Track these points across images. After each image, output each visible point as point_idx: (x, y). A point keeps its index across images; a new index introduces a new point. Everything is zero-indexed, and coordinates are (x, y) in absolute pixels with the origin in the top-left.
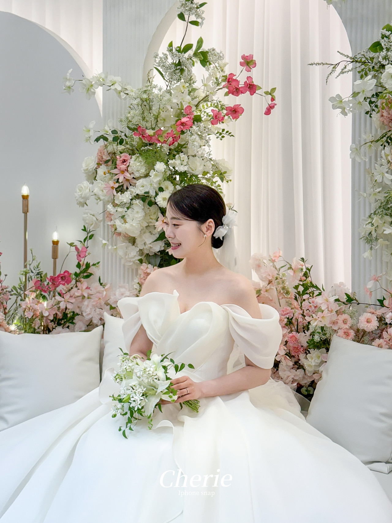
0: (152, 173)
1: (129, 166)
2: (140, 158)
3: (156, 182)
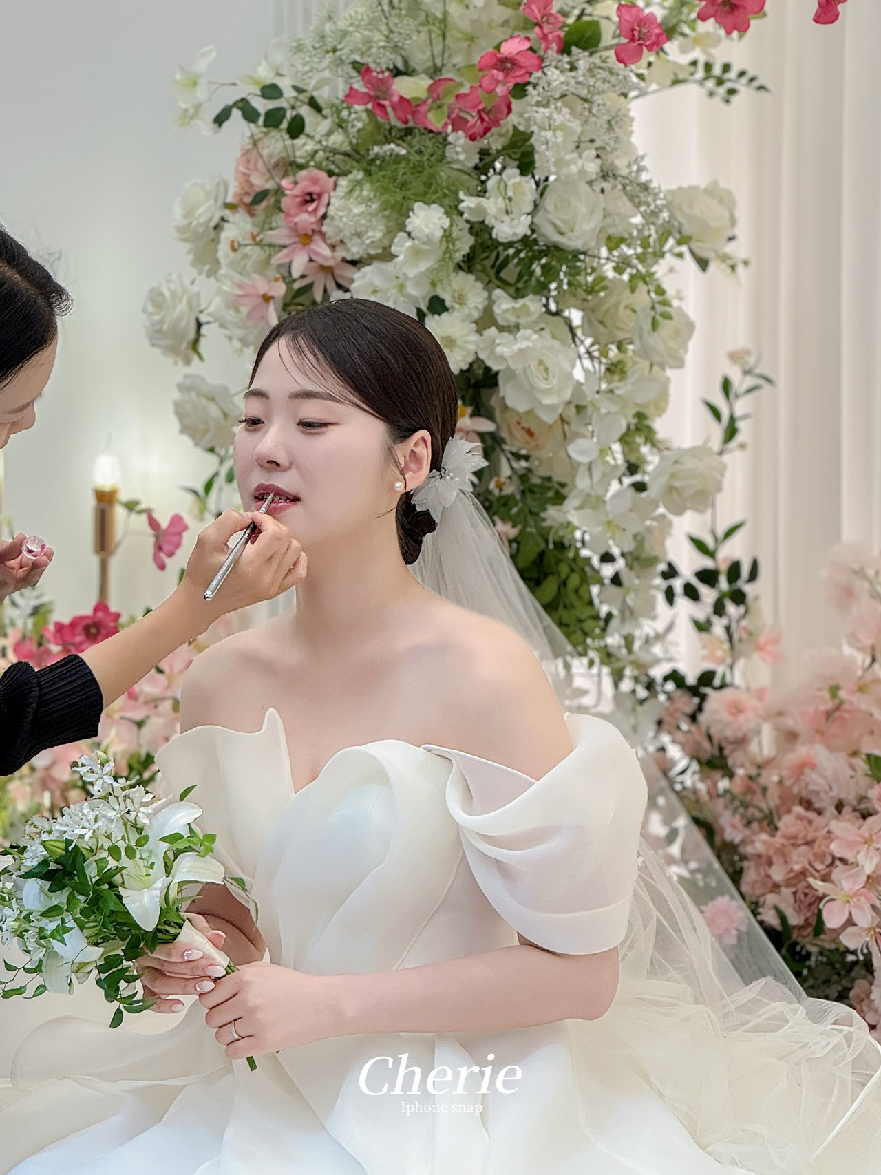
0: (401, 246)
1: (324, 217)
2: (367, 186)
3: (418, 280)
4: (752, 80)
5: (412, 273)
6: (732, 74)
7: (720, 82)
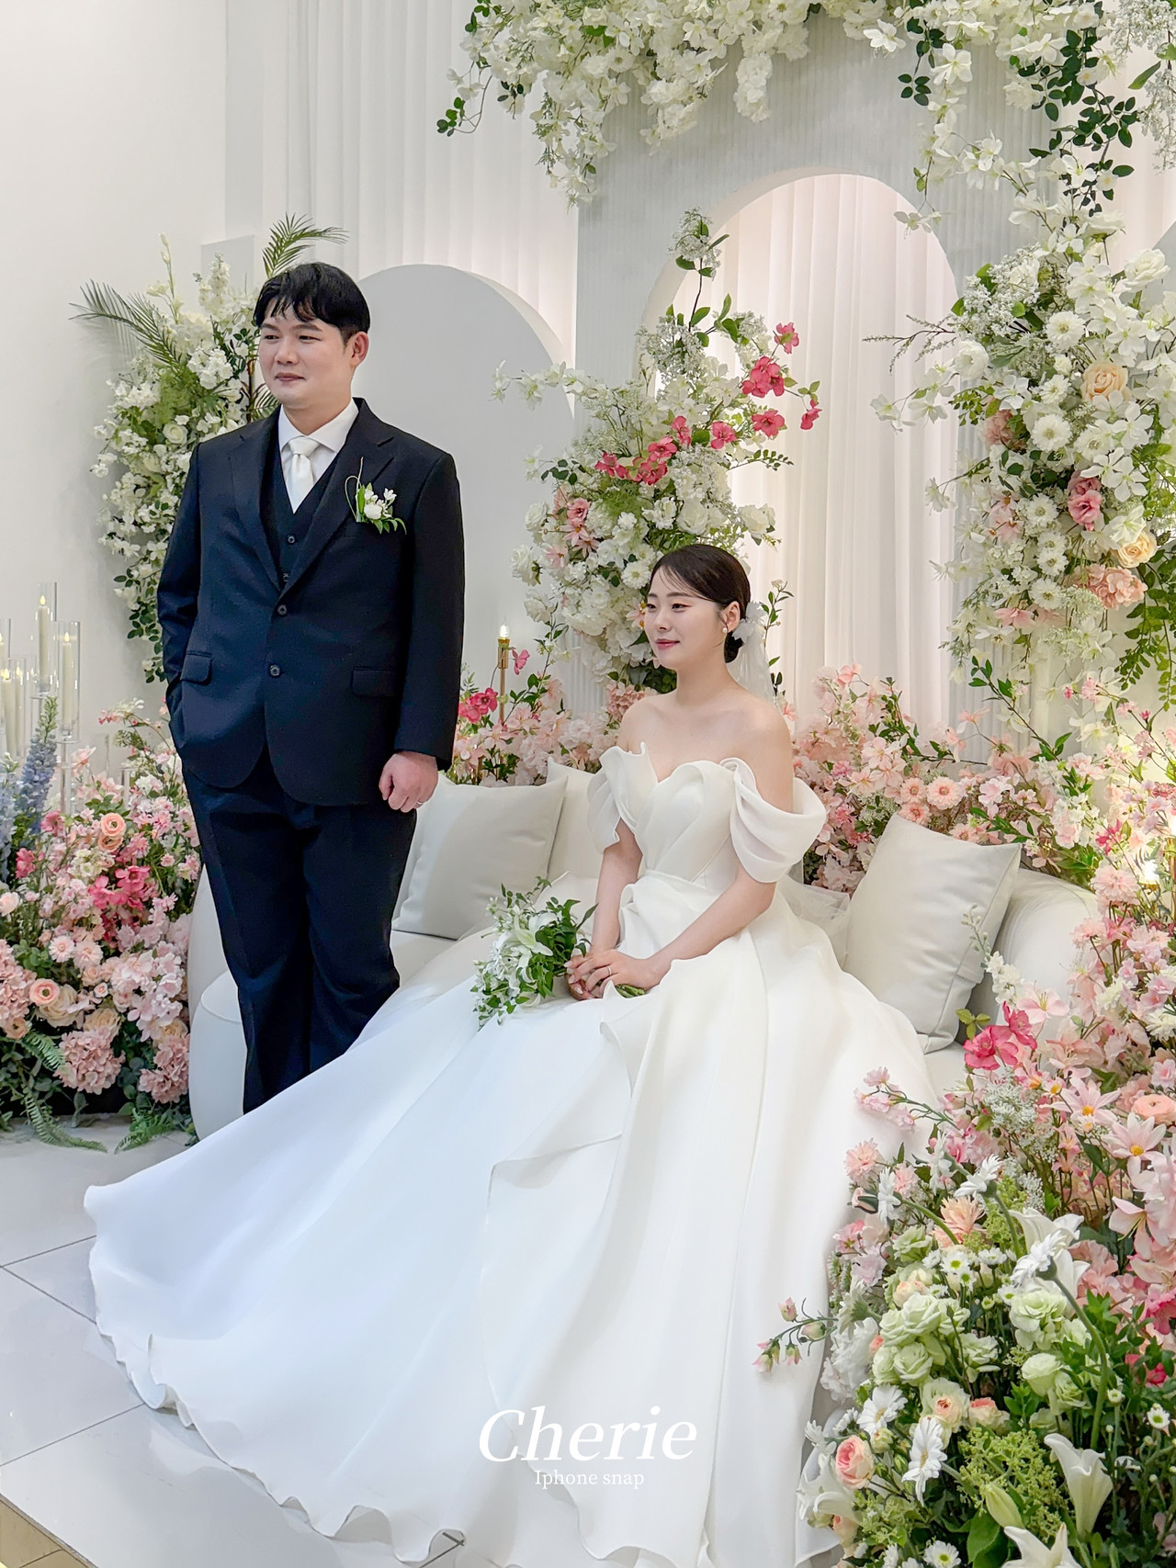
0: (616, 532)
1: (585, 519)
2: (604, 505)
3: (624, 547)
4: (786, 459)
5: (621, 544)
6: (776, 457)
7: (772, 461)
